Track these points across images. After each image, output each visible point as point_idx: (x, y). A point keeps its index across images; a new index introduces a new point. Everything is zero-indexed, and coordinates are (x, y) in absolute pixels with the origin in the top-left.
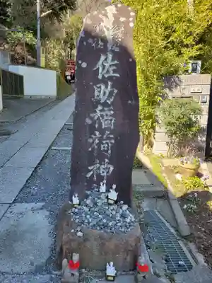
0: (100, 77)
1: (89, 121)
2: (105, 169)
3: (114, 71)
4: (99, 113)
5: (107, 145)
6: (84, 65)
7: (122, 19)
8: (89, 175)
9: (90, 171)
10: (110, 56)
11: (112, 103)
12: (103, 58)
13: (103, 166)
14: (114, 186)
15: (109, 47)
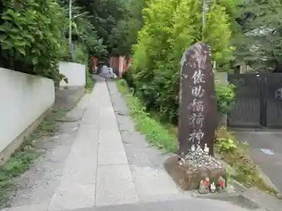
0: (195, 83)
1: (189, 108)
2: (199, 135)
3: (203, 80)
4: (195, 103)
5: (200, 121)
6: (186, 77)
7: (205, 52)
8: (190, 139)
9: (190, 137)
10: (200, 72)
11: (202, 97)
12: (196, 73)
13: (198, 134)
14: (206, 145)
15: (199, 66)
